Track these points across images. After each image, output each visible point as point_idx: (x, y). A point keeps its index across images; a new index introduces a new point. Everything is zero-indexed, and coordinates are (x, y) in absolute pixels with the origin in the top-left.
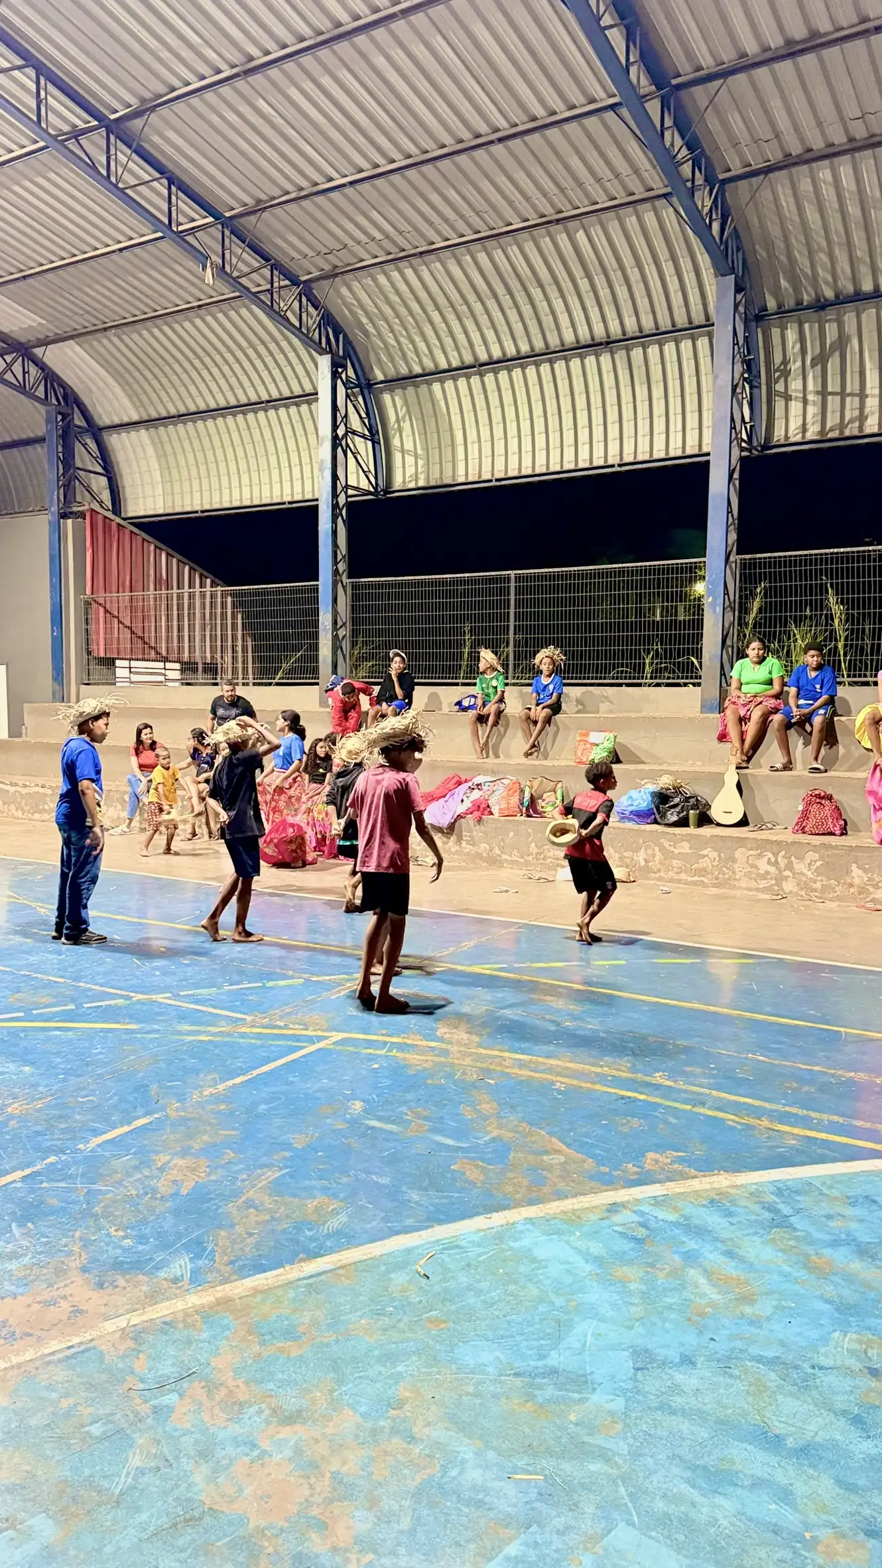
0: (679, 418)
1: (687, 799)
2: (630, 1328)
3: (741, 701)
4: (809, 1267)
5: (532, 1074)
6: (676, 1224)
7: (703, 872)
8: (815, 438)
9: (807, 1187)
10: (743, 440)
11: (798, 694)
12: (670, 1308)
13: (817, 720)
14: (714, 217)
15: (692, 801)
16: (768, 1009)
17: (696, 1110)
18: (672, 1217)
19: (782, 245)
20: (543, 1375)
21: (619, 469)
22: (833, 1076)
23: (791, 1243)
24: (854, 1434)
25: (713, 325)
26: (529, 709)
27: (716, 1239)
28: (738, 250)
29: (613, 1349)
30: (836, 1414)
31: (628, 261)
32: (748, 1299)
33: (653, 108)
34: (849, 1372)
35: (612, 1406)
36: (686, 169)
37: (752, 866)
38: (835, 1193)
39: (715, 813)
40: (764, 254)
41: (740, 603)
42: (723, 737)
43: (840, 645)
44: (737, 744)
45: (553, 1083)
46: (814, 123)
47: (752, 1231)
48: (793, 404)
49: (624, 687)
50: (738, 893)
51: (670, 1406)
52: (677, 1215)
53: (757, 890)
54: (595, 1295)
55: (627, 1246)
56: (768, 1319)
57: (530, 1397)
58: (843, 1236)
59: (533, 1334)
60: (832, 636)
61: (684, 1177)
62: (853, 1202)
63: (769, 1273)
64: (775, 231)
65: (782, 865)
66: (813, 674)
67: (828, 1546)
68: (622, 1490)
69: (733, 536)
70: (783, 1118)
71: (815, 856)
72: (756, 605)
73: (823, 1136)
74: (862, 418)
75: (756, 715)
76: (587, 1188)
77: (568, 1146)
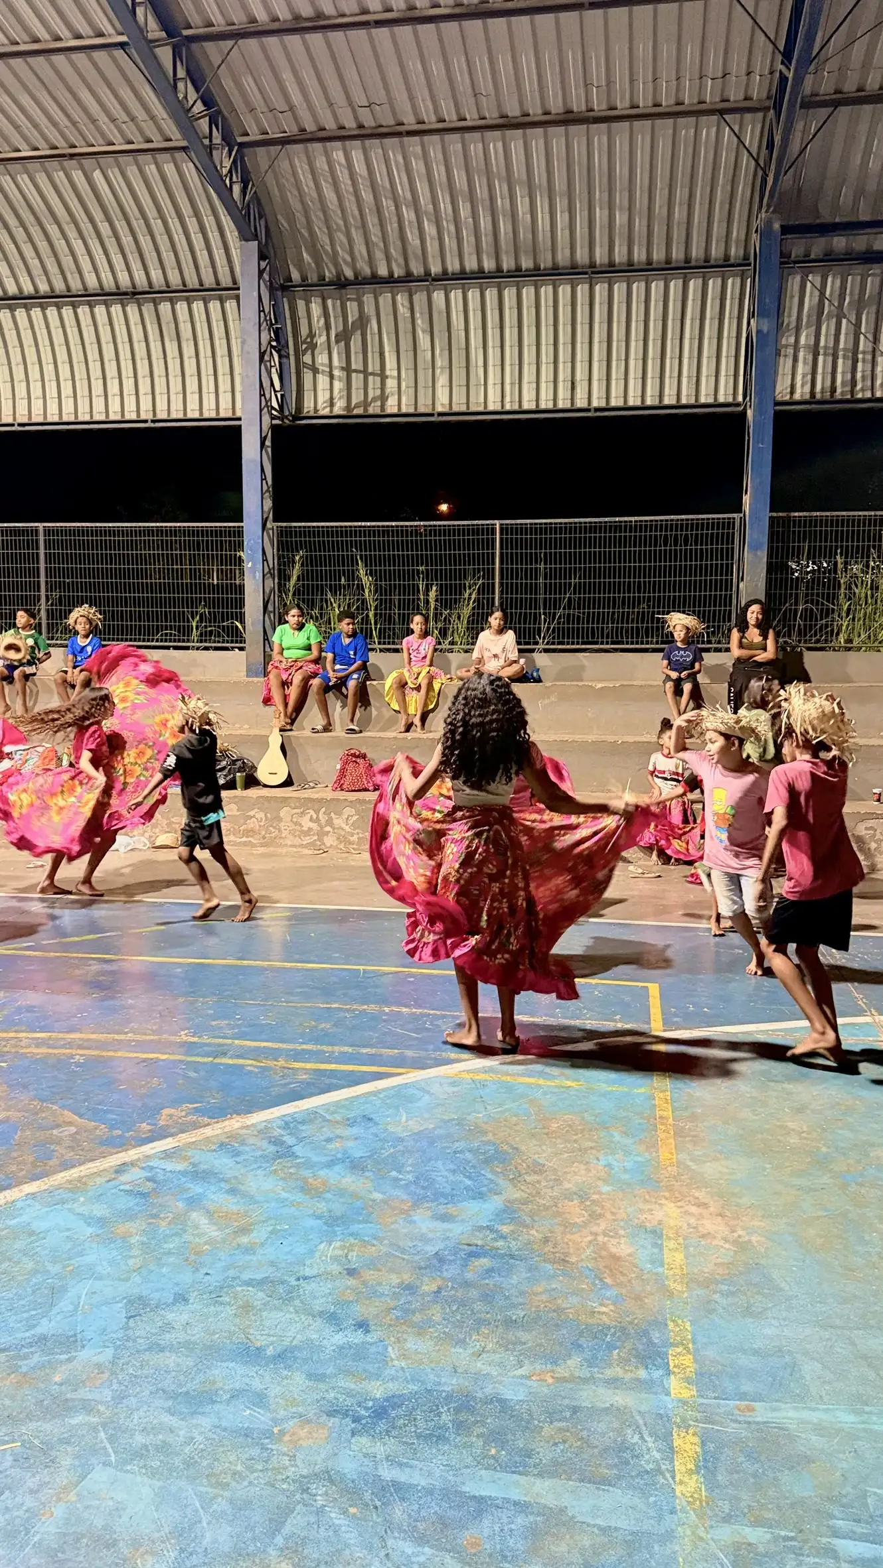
0: (212, 379)
1: (234, 762)
2: (127, 1280)
3: (283, 666)
4: (305, 1189)
5: (51, 1051)
6: (184, 1173)
7: (249, 832)
8: (342, 413)
9: (312, 1117)
10: (273, 408)
11: (334, 659)
12: (169, 1253)
13: (352, 684)
14: (234, 179)
15: (239, 763)
16: (297, 957)
17: (217, 1061)
18: (180, 1166)
19: (303, 220)
20: (30, 1345)
21: (152, 425)
22: (348, 1010)
23: (292, 1170)
24: (328, 1330)
25: (238, 289)
26: (66, 672)
27: (222, 1180)
28: (260, 218)
29: (106, 1303)
30: (314, 1316)
31: (151, 213)
32: (244, 1230)
33: (165, 54)
34: (327, 1276)
35: (101, 1359)
36: (204, 124)
37: (296, 824)
38: (338, 1117)
39: (261, 775)
40: (286, 225)
41: (279, 570)
42: (267, 701)
43: (371, 614)
44: (281, 708)
45: (72, 1057)
46: (326, 105)
47: (256, 1166)
48: (320, 377)
49: (171, 650)
50: (284, 850)
51: (159, 1345)
52: (186, 1164)
53: (301, 846)
54: (97, 1256)
55: (132, 1202)
56: (262, 1245)
57: (14, 1369)
58: (339, 1156)
59: (24, 1306)
60: (364, 605)
61: (196, 1126)
62: (350, 1123)
63: (267, 1202)
64: (296, 205)
65: (323, 821)
66: (347, 641)
67: (293, 1434)
68: (102, 1435)
69: (268, 504)
70: (298, 1056)
71: (352, 811)
72: (296, 572)
73: (333, 1067)
74: (383, 398)
75: (297, 679)
76: (97, 1153)
77: (81, 1116)
